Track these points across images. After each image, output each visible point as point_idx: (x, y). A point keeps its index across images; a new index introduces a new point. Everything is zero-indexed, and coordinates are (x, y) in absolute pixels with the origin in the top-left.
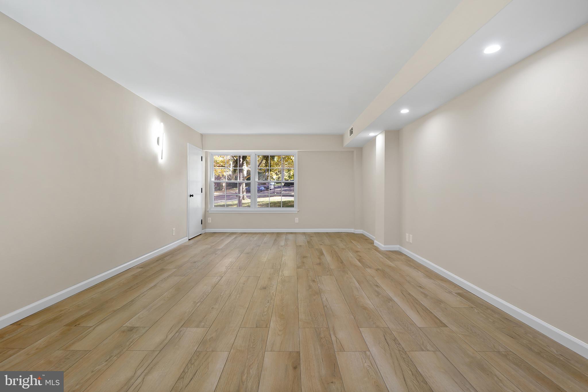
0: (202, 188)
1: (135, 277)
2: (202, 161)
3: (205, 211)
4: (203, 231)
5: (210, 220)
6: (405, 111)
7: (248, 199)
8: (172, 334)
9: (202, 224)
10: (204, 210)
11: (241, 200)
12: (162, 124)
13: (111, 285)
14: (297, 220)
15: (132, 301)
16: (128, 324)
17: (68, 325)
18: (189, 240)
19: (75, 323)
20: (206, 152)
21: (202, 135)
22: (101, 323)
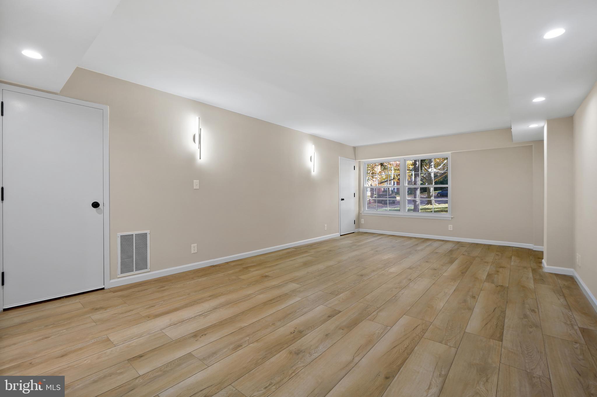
0: (354, 193)
1: (288, 253)
2: (354, 170)
3: (359, 213)
4: (356, 230)
5: (363, 221)
6: (539, 99)
7: (436, 204)
8: (282, 284)
9: (355, 224)
10: (357, 212)
11: (418, 205)
12: (313, 146)
13: (273, 254)
14: (450, 227)
15: (277, 264)
16: (266, 274)
17: (244, 268)
18: (341, 235)
19: (247, 268)
20: (359, 161)
21: (355, 148)
22: (257, 270)
